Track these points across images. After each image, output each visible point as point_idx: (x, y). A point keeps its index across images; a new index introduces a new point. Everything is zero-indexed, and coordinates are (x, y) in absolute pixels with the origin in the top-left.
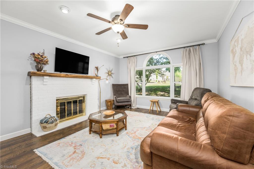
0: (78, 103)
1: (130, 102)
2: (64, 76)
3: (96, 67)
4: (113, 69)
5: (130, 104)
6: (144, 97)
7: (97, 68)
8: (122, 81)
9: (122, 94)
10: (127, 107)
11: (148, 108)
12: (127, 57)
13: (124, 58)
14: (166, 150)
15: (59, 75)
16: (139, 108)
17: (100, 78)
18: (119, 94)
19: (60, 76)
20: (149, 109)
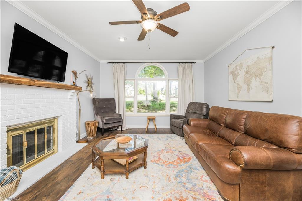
0: (46, 133)
1: (121, 122)
2: (26, 82)
3: (72, 72)
4: (93, 76)
5: (121, 124)
6: (136, 114)
7: (75, 73)
8: (104, 95)
9: (106, 112)
10: (114, 129)
11: (144, 127)
12: (113, 63)
13: (108, 63)
14: (263, 161)
15: (18, 80)
16: (130, 129)
17: (82, 89)
18: (103, 112)
19: (20, 81)
20: (146, 129)
